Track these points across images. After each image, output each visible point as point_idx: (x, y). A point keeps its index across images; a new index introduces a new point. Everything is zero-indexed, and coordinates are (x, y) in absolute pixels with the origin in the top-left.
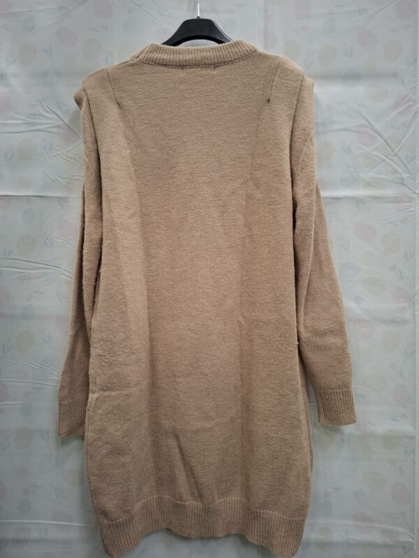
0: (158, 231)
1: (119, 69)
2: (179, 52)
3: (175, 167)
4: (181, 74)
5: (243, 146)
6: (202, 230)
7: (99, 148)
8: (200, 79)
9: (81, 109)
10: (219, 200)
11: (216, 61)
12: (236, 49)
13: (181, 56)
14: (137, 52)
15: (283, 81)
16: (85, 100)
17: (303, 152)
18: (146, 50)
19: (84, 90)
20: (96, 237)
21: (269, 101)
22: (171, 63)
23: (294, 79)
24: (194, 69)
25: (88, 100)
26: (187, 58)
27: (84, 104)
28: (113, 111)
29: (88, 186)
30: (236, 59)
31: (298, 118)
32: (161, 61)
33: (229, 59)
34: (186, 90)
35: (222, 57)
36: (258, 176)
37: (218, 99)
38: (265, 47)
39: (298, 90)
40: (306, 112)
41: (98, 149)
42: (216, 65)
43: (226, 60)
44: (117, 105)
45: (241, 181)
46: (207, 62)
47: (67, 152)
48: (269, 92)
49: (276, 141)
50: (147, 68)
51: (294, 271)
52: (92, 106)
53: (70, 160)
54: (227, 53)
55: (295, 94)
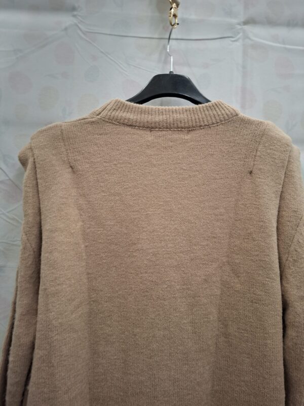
0: (109, 322)
1: (75, 126)
2: (148, 112)
3: (135, 244)
4: (149, 137)
5: (218, 224)
6: (165, 329)
7: (42, 223)
8: (171, 144)
9: (25, 170)
10: (188, 289)
11: (191, 124)
12: (215, 113)
13: (150, 117)
14: (98, 108)
15: (268, 151)
16: (30, 161)
17: (295, 240)
18: (109, 107)
19: (31, 149)
20: (27, 340)
21: (251, 173)
22: (138, 124)
23: (282, 149)
24: (164, 133)
25: (34, 162)
26: (157, 119)
27: (30, 166)
28: (65, 176)
29: (22, 274)
30: (213, 124)
31: (287, 196)
32: (126, 121)
33: (206, 123)
34: (154, 155)
35: (197, 120)
36: (237, 261)
37: (190, 167)
38: (243, 107)
39: (286, 163)
40: (297, 190)
41: (40, 223)
42: (190, 129)
43: (202, 123)
44: (70, 169)
45: (215, 265)
46: (180, 125)
47: (8, 212)
48: (252, 164)
49: (261, 223)
50: (109, 128)
51: (284, 396)
52: (38, 171)
53: (11, 222)
54: (204, 115)
55: (283, 167)
